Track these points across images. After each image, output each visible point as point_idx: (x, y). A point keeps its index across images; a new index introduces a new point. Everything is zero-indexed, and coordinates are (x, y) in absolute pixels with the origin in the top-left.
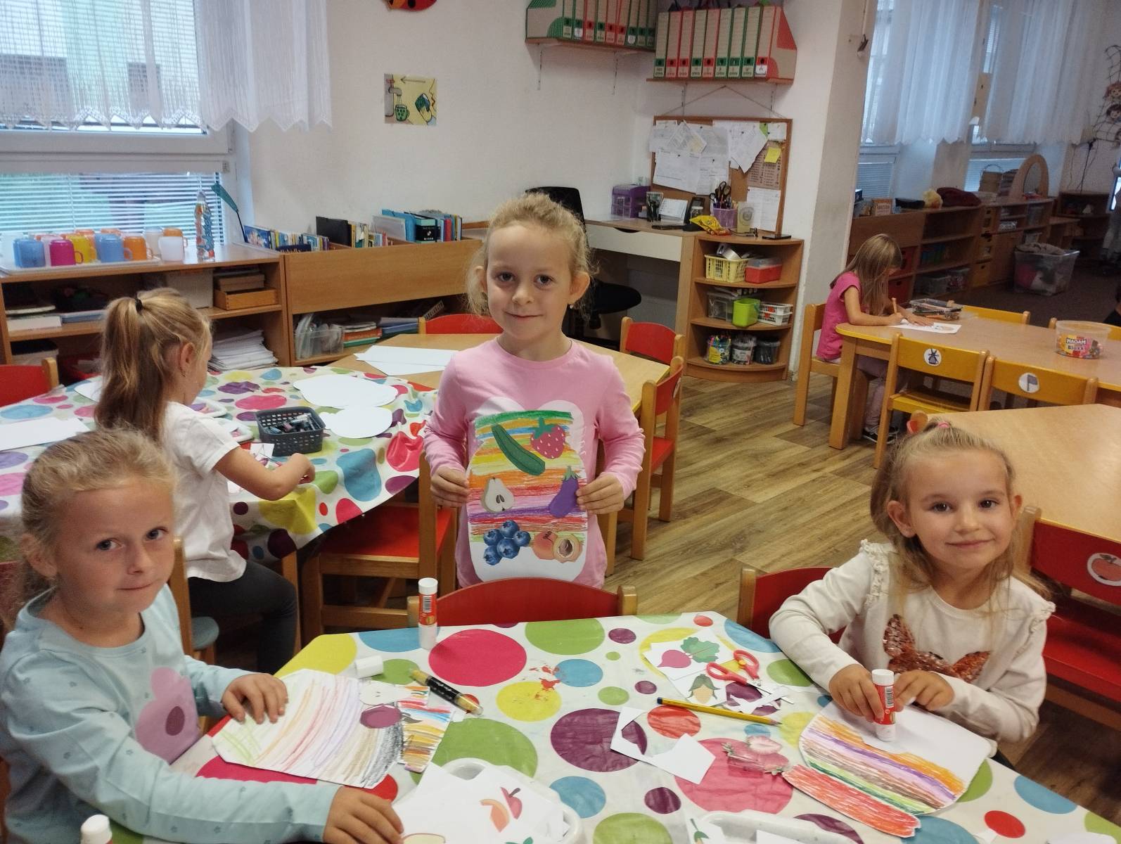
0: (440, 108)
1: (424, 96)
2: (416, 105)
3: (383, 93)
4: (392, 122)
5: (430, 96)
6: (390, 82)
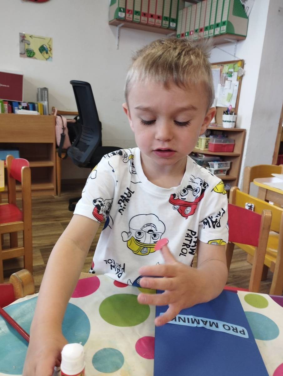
0: (55, 53)
1: (44, 46)
2: (40, 50)
3: (19, 42)
4: (24, 57)
5: (48, 47)
6: (23, 38)
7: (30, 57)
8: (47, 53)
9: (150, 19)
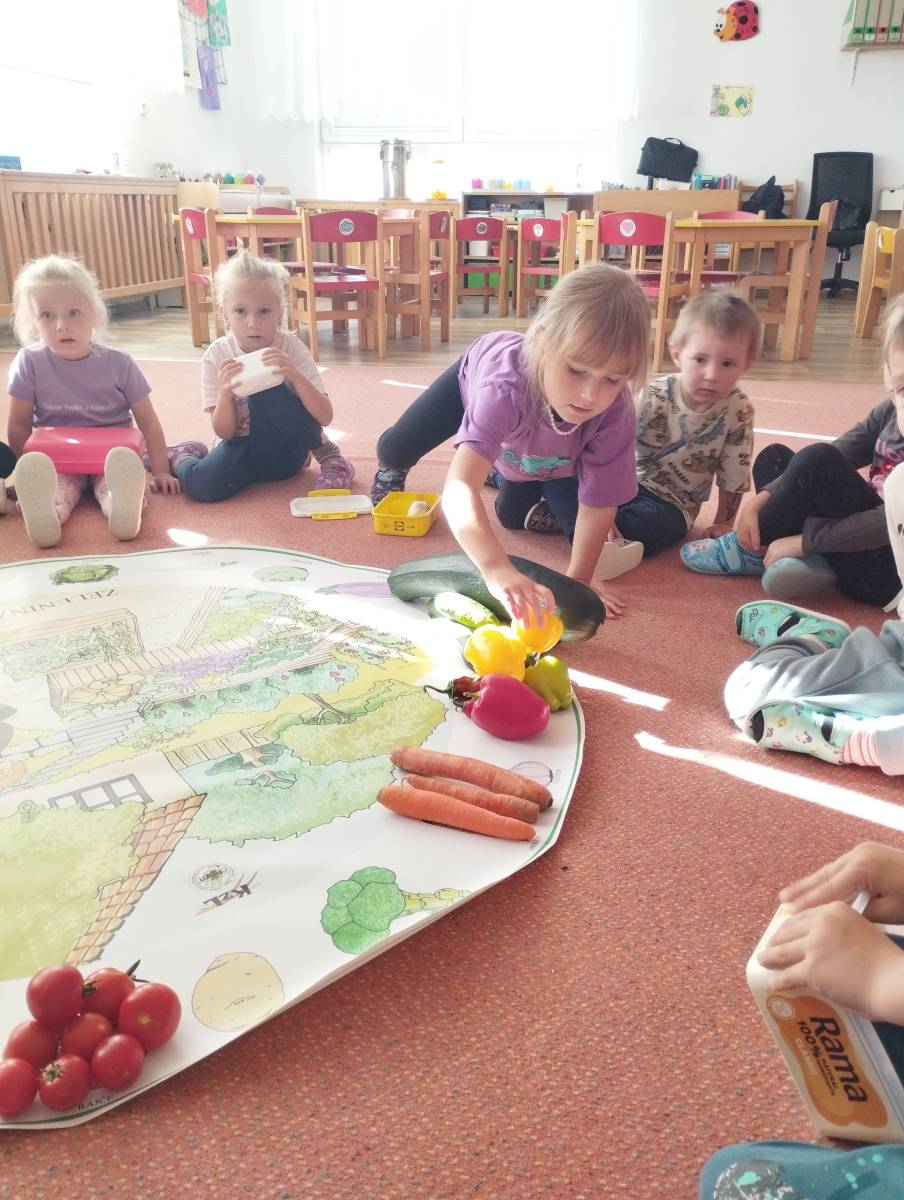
0: (755, 106)
1: (743, 97)
2: (736, 103)
3: (711, 97)
4: (714, 116)
5: (748, 97)
6: (717, 90)
7: (722, 114)
8: (745, 106)
9: (892, 35)
